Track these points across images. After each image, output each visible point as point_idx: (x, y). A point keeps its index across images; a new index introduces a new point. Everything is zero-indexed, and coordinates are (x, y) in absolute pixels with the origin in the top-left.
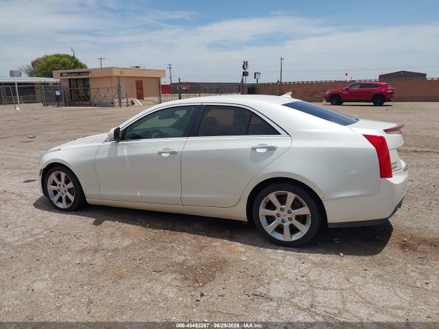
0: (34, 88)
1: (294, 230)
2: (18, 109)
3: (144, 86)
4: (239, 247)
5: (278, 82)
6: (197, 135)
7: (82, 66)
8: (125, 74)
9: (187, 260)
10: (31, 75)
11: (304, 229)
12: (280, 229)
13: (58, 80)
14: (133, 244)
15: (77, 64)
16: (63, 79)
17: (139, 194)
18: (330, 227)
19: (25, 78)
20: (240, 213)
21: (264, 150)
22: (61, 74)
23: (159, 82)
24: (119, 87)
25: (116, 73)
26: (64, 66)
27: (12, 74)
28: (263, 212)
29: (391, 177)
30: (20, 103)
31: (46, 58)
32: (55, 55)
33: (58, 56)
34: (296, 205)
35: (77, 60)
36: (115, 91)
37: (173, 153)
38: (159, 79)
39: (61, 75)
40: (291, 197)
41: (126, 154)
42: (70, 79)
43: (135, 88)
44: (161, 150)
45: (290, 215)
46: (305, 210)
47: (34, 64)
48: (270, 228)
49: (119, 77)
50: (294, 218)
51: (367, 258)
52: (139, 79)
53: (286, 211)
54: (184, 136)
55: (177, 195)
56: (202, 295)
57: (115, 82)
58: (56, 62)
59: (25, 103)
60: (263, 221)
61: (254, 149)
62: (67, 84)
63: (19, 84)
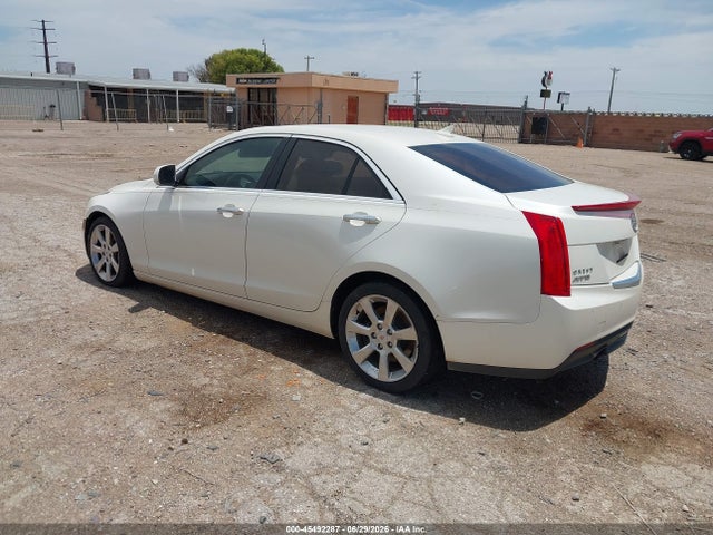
0: (202, 99)
1: (394, 365)
2: (171, 130)
3: (361, 106)
4: (307, 377)
5: (589, 111)
6: (276, 188)
7: (276, 69)
8: (332, 85)
9: (211, 385)
10: (203, 80)
11: (408, 365)
12: (374, 358)
13: (233, 90)
14: (157, 348)
15: (268, 65)
16: (240, 88)
17: (193, 274)
18: (449, 368)
19: (193, 85)
20: (321, 323)
21: (361, 223)
22: (238, 80)
23: (386, 99)
24: (320, 105)
25: (317, 83)
26: (249, 67)
27: (176, 77)
28: (353, 327)
29: (569, 295)
30: (181, 121)
31: (225, 54)
32: (238, 51)
33: (242, 51)
34: (399, 323)
35: (270, 59)
36: (313, 110)
37: (238, 213)
38: (386, 95)
39: (238, 82)
40: (392, 307)
41: (180, 209)
42: (249, 89)
43: (345, 108)
44: (222, 206)
45: (389, 338)
46: (410, 334)
47: (208, 63)
48: (359, 355)
49: (321, 89)
50: (395, 343)
51: (502, 434)
52: (351, 94)
53: (384, 330)
54: (257, 187)
55: (240, 281)
56: (185, 442)
57: (315, 97)
58: (239, 61)
59: (187, 121)
60: (352, 341)
61: (347, 219)
62: (243, 96)
63: (181, 92)
